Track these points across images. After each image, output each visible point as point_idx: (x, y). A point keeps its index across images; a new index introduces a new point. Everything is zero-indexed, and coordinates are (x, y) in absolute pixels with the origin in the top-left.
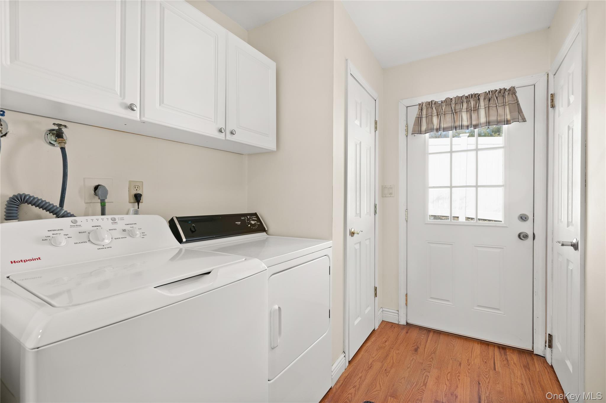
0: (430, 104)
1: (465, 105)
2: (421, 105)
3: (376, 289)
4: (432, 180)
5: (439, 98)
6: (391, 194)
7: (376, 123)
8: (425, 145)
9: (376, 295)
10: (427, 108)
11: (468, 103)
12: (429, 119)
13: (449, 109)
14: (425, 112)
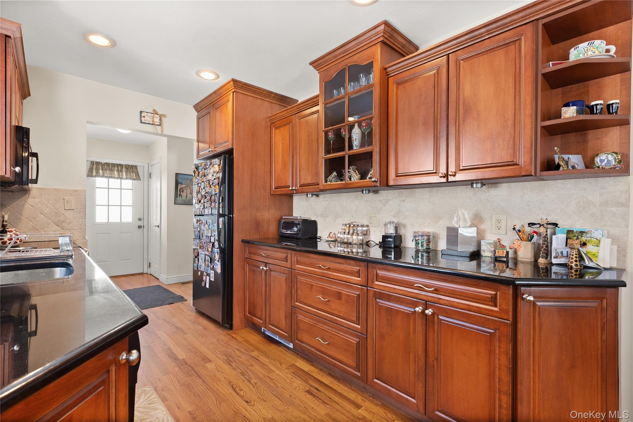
0: (98, 163)
1: (116, 168)
2: (93, 162)
4: (98, 201)
5: (104, 161)
8: (94, 184)
11: (118, 167)
12: (97, 170)
13: (108, 168)
14: (95, 166)
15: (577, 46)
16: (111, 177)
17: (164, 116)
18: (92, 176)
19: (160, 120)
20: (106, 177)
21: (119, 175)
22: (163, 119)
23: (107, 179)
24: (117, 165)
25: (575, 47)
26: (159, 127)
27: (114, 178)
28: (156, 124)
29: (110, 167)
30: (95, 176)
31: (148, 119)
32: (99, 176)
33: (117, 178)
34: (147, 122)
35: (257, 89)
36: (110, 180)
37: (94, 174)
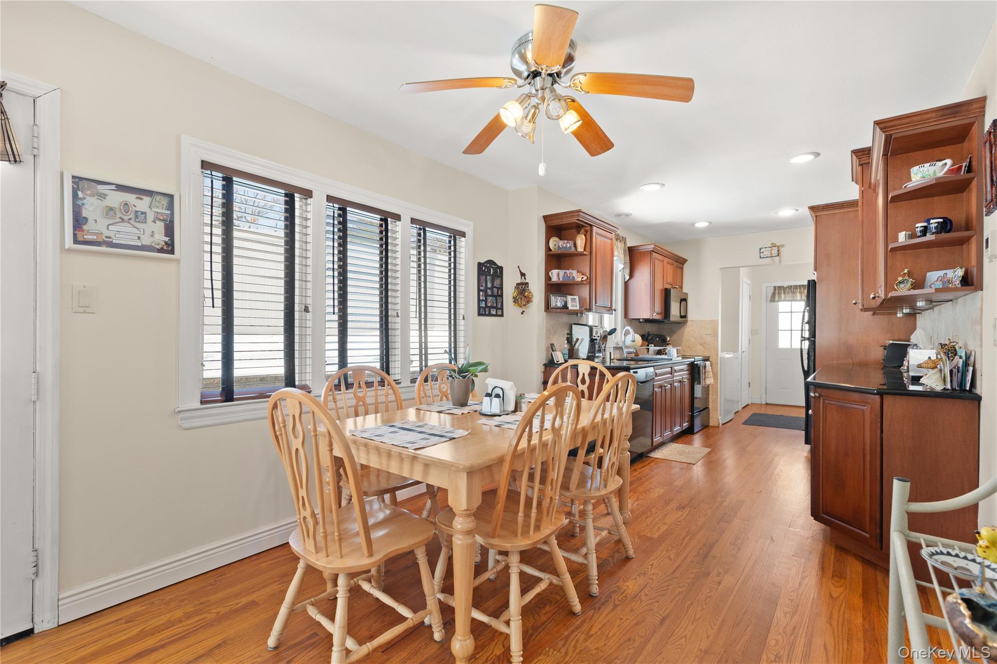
0: (780, 287)
1: (799, 290)
2: (775, 287)
3: (749, 383)
4: (781, 326)
5: (786, 284)
6: (756, 333)
7: (750, 297)
8: (777, 308)
9: (749, 386)
10: (778, 290)
11: (800, 288)
12: (779, 294)
13: (790, 290)
14: (777, 291)
15: (923, 165)
16: (794, 300)
17: (783, 246)
18: (775, 301)
19: (778, 251)
20: (788, 301)
21: (801, 297)
22: (781, 248)
23: (790, 303)
24: (800, 286)
25: (920, 166)
26: (778, 257)
27: (797, 300)
28: (774, 255)
29: (792, 290)
30: (778, 301)
31: (766, 253)
32: (781, 301)
33: (800, 300)
34: (765, 256)
35: (844, 204)
36: (793, 303)
37: (777, 299)
